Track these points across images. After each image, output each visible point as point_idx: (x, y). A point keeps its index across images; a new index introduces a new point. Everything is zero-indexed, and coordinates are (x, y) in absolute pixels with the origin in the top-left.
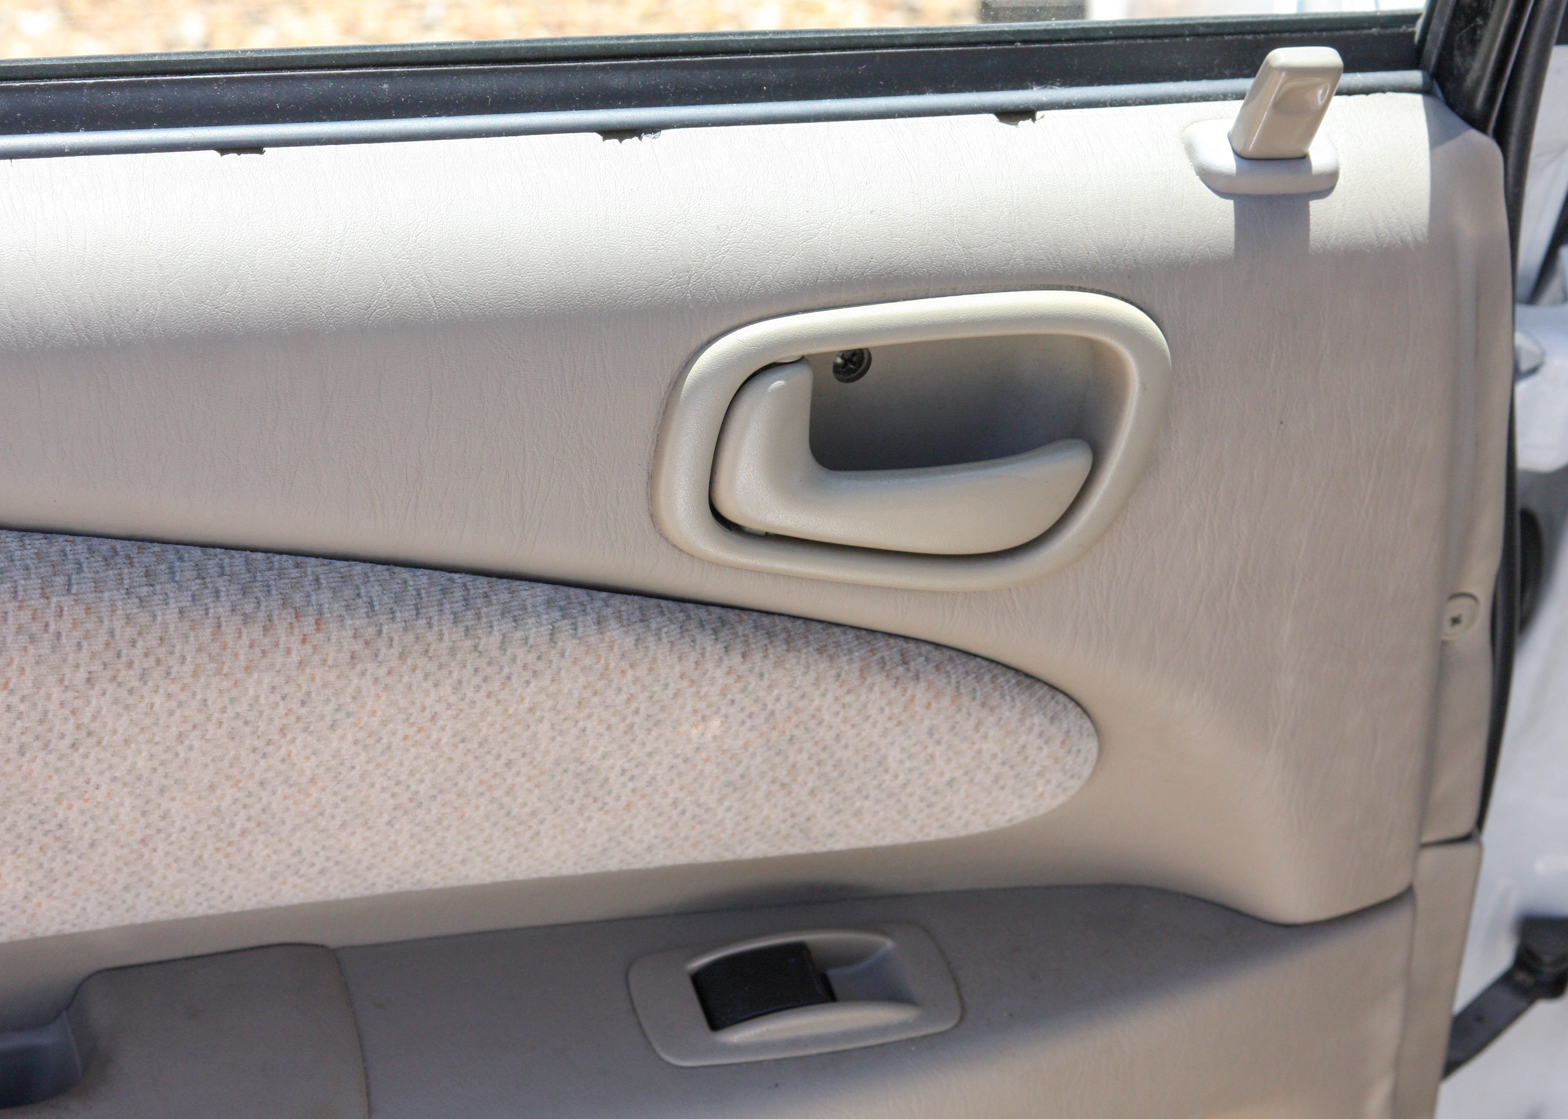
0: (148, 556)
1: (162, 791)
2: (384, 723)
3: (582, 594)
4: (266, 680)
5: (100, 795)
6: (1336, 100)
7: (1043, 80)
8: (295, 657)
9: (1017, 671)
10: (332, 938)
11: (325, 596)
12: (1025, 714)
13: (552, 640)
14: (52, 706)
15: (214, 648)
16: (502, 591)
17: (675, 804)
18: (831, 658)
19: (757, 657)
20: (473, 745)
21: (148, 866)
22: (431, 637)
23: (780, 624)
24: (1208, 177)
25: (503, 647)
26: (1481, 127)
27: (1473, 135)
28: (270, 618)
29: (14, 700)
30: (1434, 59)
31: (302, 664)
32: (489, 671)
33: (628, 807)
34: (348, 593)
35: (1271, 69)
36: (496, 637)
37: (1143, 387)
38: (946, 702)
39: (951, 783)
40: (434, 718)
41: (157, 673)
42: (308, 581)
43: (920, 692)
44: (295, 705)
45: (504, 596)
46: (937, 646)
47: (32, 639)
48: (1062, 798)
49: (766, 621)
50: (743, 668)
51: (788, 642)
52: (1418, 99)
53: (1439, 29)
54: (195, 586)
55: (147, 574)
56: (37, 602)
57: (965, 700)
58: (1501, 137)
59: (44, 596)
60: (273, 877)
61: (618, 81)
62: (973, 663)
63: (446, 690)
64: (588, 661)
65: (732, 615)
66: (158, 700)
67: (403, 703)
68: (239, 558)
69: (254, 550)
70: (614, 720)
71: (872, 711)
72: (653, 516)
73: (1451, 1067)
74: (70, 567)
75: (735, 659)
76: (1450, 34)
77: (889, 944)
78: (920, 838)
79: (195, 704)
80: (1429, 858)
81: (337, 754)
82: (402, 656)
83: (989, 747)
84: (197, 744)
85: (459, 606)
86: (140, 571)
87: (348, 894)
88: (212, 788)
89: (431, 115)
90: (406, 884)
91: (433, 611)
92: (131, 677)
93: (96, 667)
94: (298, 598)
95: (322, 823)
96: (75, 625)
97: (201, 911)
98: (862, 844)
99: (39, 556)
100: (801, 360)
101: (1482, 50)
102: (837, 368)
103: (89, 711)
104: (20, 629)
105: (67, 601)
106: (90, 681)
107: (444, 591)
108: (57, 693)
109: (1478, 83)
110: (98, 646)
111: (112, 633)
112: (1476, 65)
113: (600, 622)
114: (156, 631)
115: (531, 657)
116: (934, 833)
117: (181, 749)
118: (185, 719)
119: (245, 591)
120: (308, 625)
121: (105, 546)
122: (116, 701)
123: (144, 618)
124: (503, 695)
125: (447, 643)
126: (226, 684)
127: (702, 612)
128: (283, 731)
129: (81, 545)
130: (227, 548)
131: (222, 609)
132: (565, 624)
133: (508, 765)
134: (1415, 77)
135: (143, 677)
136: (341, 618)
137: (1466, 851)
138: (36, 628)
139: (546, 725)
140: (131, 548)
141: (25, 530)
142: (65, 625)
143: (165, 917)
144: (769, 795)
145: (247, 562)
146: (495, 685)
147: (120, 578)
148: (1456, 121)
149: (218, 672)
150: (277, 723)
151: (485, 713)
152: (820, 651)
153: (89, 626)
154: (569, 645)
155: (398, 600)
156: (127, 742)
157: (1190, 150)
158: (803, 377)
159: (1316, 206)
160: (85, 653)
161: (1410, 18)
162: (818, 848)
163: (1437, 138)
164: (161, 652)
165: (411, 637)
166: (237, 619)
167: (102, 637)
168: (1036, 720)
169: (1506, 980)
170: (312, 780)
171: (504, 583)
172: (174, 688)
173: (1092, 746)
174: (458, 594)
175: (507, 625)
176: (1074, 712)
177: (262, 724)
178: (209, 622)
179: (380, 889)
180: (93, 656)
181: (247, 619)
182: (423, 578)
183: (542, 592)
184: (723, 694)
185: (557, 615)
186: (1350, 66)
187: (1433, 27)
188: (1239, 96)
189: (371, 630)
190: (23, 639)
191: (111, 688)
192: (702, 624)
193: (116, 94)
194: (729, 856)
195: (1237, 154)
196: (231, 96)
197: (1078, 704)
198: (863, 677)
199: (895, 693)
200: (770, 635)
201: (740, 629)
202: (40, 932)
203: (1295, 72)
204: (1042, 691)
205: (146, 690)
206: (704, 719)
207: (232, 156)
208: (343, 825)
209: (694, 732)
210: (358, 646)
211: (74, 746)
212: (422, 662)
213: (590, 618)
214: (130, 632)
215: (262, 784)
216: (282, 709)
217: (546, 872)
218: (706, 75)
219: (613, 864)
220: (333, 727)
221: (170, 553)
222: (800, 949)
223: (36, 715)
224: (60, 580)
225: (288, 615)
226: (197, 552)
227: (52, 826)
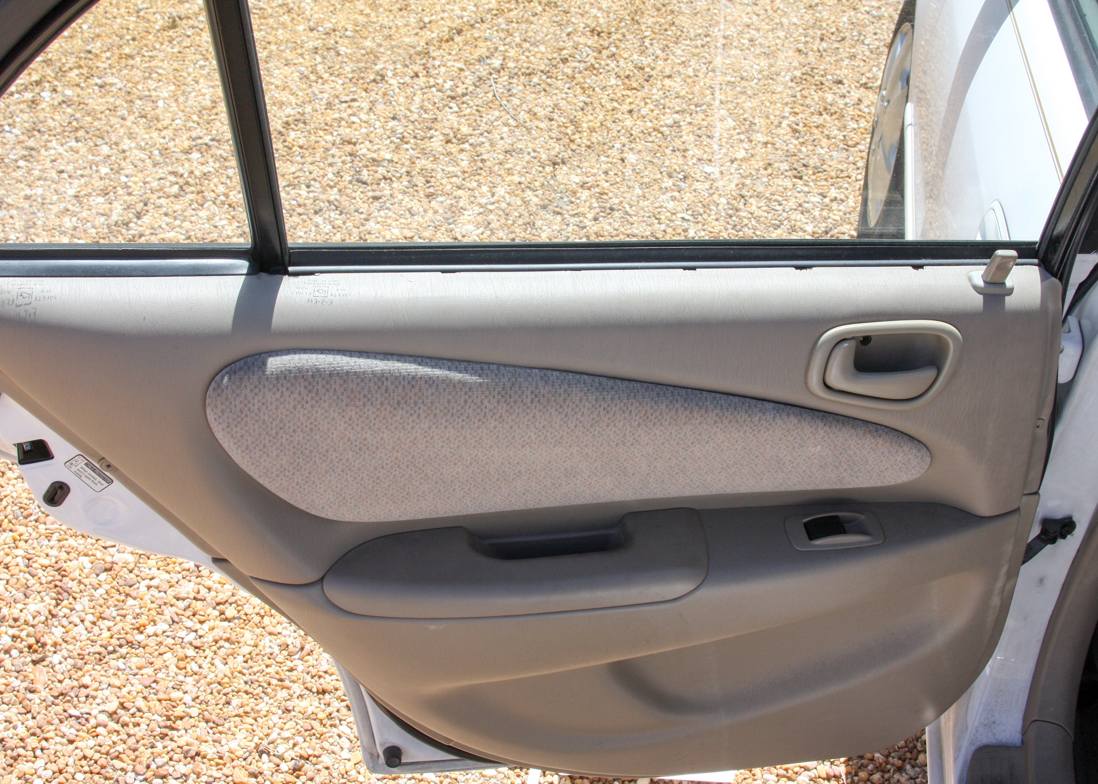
0: (658, 389)
1: (655, 459)
2: (722, 442)
3: (783, 406)
4: (689, 428)
5: (637, 460)
6: (1014, 267)
7: (926, 257)
8: (698, 421)
9: (909, 436)
10: (697, 507)
11: (708, 403)
12: (911, 449)
13: (774, 420)
14: (627, 432)
15: (675, 417)
16: (760, 404)
17: (804, 471)
18: (855, 429)
19: (833, 428)
20: (747, 450)
21: (648, 482)
22: (738, 417)
23: (841, 418)
24: (976, 288)
25: (759, 421)
26: (1056, 277)
27: (1053, 279)
28: (692, 409)
29: (617, 430)
30: (1042, 256)
31: (700, 423)
32: (755, 428)
33: (790, 471)
34: (715, 403)
35: (996, 256)
36: (757, 418)
37: (954, 350)
38: (888, 444)
39: (886, 469)
40: (737, 441)
41: (658, 424)
42: (704, 398)
43: (881, 441)
44: (697, 435)
45: (760, 406)
46: (886, 427)
47: (624, 412)
48: (919, 475)
49: (836, 417)
50: (829, 431)
51: (843, 423)
52: (1037, 268)
53: (1044, 247)
54: (671, 398)
55: (657, 394)
56: (625, 401)
57: (894, 444)
58: (1060, 279)
59: (628, 399)
60: (683, 487)
61: (800, 253)
62: (896, 433)
63: (741, 433)
64: (784, 426)
65: (827, 415)
66: (658, 432)
67: (728, 436)
68: (684, 391)
69: (688, 388)
70: (789, 445)
71: (866, 446)
72: (806, 383)
73: (1024, 562)
74: (635, 391)
75: (827, 428)
76: (1048, 248)
77: (863, 517)
78: (875, 485)
79: (668, 434)
80: (1025, 498)
81: (707, 451)
82: (730, 422)
83: (899, 458)
84: (667, 446)
85: (747, 408)
86: (655, 393)
87: (704, 494)
88: (670, 459)
89: (745, 261)
90: (722, 492)
91: (739, 409)
92: (650, 425)
93: (641, 421)
94: (701, 403)
95: (700, 472)
96: (636, 408)
97: (676, 495)
98: (858, 486)
99: (627, 387)
100: (853, 338)
101: (1058, 252)
102: (861, 341)
103: (637, 434)
104: (620, 409)
105: (634, 401)
106: (639, 425)
107: (743, 403)
108: (629, 428)
109: (1056, 263)
110: (642, 415)
111: (646, 411)
112: (1056, 258)
113: (788, 415)
114: (659, 411)
115: (767, 425)
116: (879, 484)
117: (662, 447)
118: (665, 438)
119: (685, 400)
120: (703, 412)
121: (645, 385)
122: (645, 432)
123: (656, 407)
124: (758, 435)
125: (743, 419)
126: (678, 428)
127: (818, 414)
128: (692, 443)
129: (639, 384)
130: (681, 387)
131: (678, 405)
132: (778, 415)
133: (757, 457)
134: (1036, 261)
135: (654, 425)
136: (713, 410)
137: (1035, 497)
138: (625, 408)
139: (769, 446)
140: (653, 386)
141: (623, 379)
142: (633, 408)
143: (651, 498)
144: (832, 470)
145: (686, 392)
146: (756, 432)
147: (650, 395)
148: (1049, 275)
149: (676, 424)
150: (691, 441)
151: (752, 441)
152: (852, 427)
153: (640, 409)
154: (779, 422)
155: (729, 405)
156: (647, 444)
157: (970, 279)
158: (853, 343)
159: (1007, 298)
160: (638, 417)
161: (1035, 243)
162: (844, 487)
163: (1043, 279)
164: (660, 417)
165: (732, 417)
166: (683, 409)
167: (643, 412)
168: (914, 451)
169: (1038, 537)
170: (699, 459)
171: (760, 402)
172: (663, 428)
173: (928, 460)
174: (747, 404)
175: (761, 414)
176: (925, 449)
177: (687, 441)
178: (674, 410)
179: (714, 493)
180: (640, 418)
181: (685, 409)
182: (737, 399)
183: (772, 405)
184: (822, 438)
185: (775, 412)
186: (1020, 257)
187: (1042, 246)
188: (985, 264)
189: (721, 414)
190: (621, 412)
191: (644, 427)
192: (818, 417)
193: (654, 252)
194: (817, 488)
195: (985, 282)
196: (687, 253)
197: (926, 447)
198: (864, 435)
199: (873, 441)
200: (838, 421)
201: (829, 419)
202: (614, 500)
203: (1003, 257)
204: (916, 442)
205: (654, 429)
206: (816, 446)
207: (687, 271)
208: (706, 473)
209: (812, 450)
210: (717, 419)
211: (632, 445)
212: (735, 424)
213: (786, 413)
214: (652, 411)
215: (684, 459)
216: (693, 436)
217: (763, 490)
218: (826, 252)
219: (783, 489)
220: (707, 443)
221: (664, 388)
222: (836, 517)
223: (622, 435)
224: (633, 394)
225: (697, 408)
226: (672, 388)
227: (622, 468)
